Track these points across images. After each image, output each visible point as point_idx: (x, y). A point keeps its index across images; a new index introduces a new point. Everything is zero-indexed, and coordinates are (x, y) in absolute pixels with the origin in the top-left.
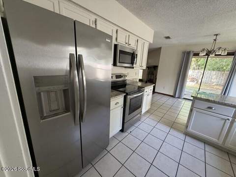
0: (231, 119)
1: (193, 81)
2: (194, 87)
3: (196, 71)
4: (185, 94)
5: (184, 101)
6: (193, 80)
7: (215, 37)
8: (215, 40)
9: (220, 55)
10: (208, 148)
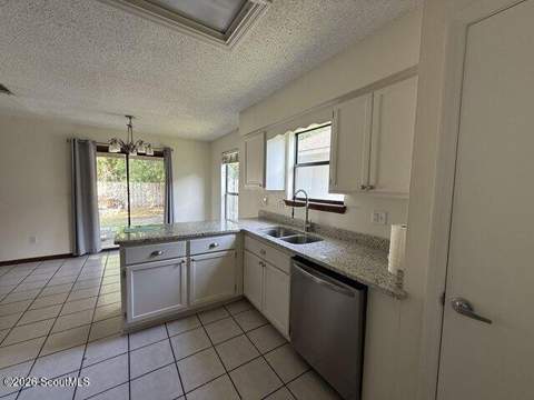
0: (185, 259)
1: (115, 206)
2: (119, 219)
3: (114, 184)
4: (103, 240)
5: (105, 257)
6: (113, 204)
7: (128, 121)
8: (130, 126)
9: (144, 154)
10: (173, 329)
